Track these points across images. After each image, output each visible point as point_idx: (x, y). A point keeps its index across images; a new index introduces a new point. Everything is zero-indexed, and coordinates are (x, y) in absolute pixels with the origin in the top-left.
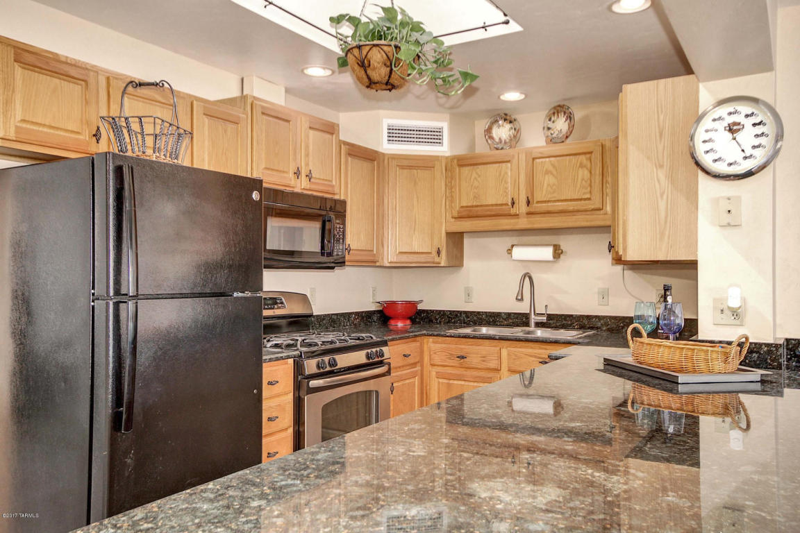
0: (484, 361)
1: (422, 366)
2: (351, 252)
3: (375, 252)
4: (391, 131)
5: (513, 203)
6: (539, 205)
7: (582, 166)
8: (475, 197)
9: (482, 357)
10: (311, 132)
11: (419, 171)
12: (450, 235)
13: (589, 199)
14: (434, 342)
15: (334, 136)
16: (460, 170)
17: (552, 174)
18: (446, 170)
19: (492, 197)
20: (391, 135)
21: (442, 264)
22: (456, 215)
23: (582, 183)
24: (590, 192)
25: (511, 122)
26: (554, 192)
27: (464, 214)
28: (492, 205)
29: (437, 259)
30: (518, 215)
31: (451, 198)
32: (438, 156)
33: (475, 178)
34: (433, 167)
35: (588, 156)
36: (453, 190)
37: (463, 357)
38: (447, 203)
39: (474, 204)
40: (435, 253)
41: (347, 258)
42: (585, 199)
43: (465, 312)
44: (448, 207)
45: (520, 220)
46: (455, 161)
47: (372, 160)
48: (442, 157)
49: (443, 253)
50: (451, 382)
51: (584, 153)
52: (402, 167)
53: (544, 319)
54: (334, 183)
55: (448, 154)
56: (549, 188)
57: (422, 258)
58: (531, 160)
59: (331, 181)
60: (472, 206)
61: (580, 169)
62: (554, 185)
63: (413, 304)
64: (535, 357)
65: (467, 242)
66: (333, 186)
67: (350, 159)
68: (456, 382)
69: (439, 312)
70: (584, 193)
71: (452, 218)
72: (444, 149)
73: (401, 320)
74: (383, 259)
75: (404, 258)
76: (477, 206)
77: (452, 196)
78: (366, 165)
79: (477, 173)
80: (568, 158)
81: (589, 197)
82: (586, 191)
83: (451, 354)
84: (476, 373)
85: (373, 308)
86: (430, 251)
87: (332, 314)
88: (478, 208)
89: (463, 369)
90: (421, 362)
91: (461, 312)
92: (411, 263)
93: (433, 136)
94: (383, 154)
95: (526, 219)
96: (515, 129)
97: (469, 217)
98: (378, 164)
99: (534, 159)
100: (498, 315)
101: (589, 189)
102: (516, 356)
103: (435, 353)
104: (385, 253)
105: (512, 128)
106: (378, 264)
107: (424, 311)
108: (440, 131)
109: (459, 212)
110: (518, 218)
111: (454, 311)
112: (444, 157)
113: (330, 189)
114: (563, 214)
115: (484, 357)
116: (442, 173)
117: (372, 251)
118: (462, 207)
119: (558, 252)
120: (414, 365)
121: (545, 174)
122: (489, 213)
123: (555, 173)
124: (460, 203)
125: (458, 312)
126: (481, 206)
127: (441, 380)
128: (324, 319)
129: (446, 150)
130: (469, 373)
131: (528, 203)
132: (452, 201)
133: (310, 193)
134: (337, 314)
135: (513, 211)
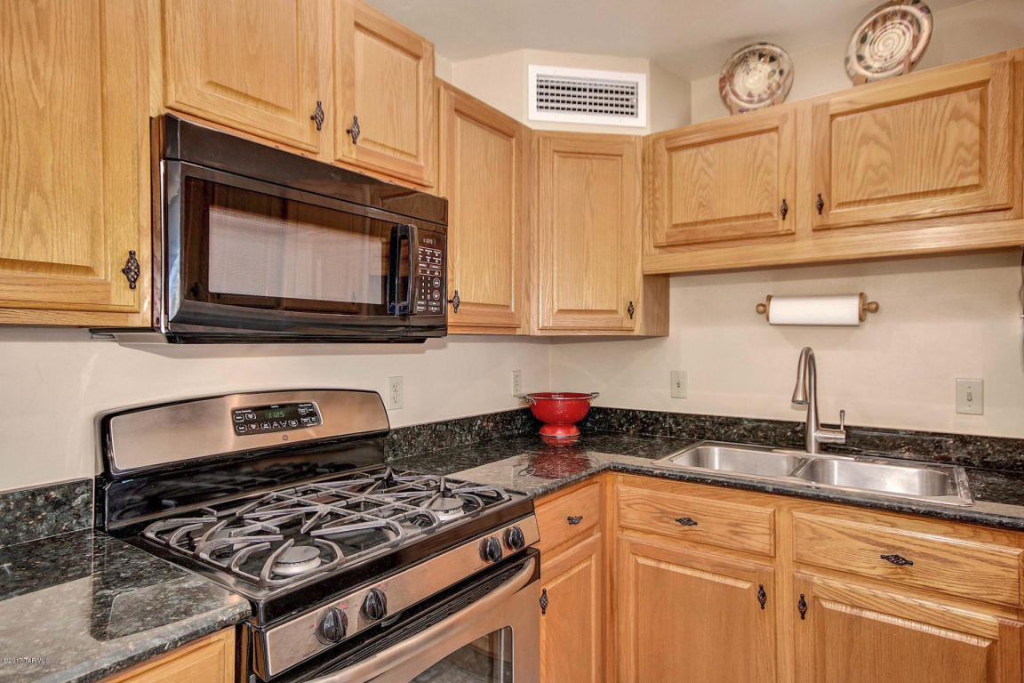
0: (736, 533)
1: (603, 531)
2: (460, 307)
3: (513, 310)
4: (544, 90)
5: (785, 212)
6: (846, 210)
7: (957, 115)
8: (701, 205)
9: (730, 524)
10: (360, 36)
11: (594, 161)
12: (650, 278)
13: (977, 187)
14: (625, 483)
15: (421, 62)
16: (670, 158)
17: (877, 141)
18: (643, 160)
19: (737, 202)
20: (544, 97)
21: (636, 333)
22: (662, 240)
23: (956, 151)
24: (980, 171)
25: (772, 59)
26: (883, 179)
27: (681, 238)
28: (737, 218)
29: (627, 323)
30: (793, 234)
31: (651, 211)
32: (629, 136)
33: (702, 169)
34: (621, 156)
35: (975, 92)
36: (658, 195)
37: (688, 522)
38: (646, 220)
39: (701, 218)
40: (623, 312)
41: (451, 318)
42: (964, 189)
43: (674, 415)
44: (646, 228)
45: (797, 245)
46: (662, 143)
47: (508, 136)
48: (636, 137)
49: (639, 312)
50: (663, 566)
51: (965, 88)
52: (565, 154)
53: (840, 437)
54: (422, 163)
55: (647, 132)
56: (871, 173)
57: (600, 321)
58: (828, 119)
59: (416, 157)
60: (695, 224)
61: (953, 123)
62: (883, 164)
63: (580, 399)
64: (867, 541)
65: (676, 292)
66: (419, 168)
67: (459, 120)
68: (673, 568)
69: (626, 413)
70: (962, 176)
71: (656, 247)
72: (639, 124)
73: (560, 426)
74: (528, 322)
75: (568, 321)
76: (705, 222)
77: (655, 208)
78: (495, 141)
79: (705, 160)
80: (920, 103)
81: (976, 182)
82: (969, 169)
83: (663, 512)
84: (716, 556)
85: (514, 405)
86: (614, 308)
87: (437, 424)
88: (708, 226)
89: (687, 544)
90: (601, 524)
91: (665, 415)
92: (580, 330)
93: (621, 100)
94: (530, 131)
95: (811, 242)
96: (781, 72)
97: (688, 244)
98: (519, 144)
99: (833, 117)
100: (736, 422)
101: (976, 164)
102: (814, 531)
103: (629, 506)
104: (534, 312)
105: (774, 71)
106: (519, 332)
107: (599, 410)
108: (631, 92)
109: (668, 236)
110: (794, 241)
111: (652, 412)
112: (640, 136)
113: (413, 173)
114: (902, 225)
115: (737, 525)
116: (636, 166)
117: (508, 307)
118: (676, 226)
119: (868, 309)
120: (588, 532)
121: (860, 145)
122: (730, 233)
123: (884, 138)
124: (671, 217)
125: (660, 413)
126: (714, 221)
127: (641, 560)
128: (419, 435)
129: (644, 125)
130: (700, 553)
131: (821, 207)
132: (655, 217)
133: (357, 170)
134: (446, 423)
135: (783, 226)
